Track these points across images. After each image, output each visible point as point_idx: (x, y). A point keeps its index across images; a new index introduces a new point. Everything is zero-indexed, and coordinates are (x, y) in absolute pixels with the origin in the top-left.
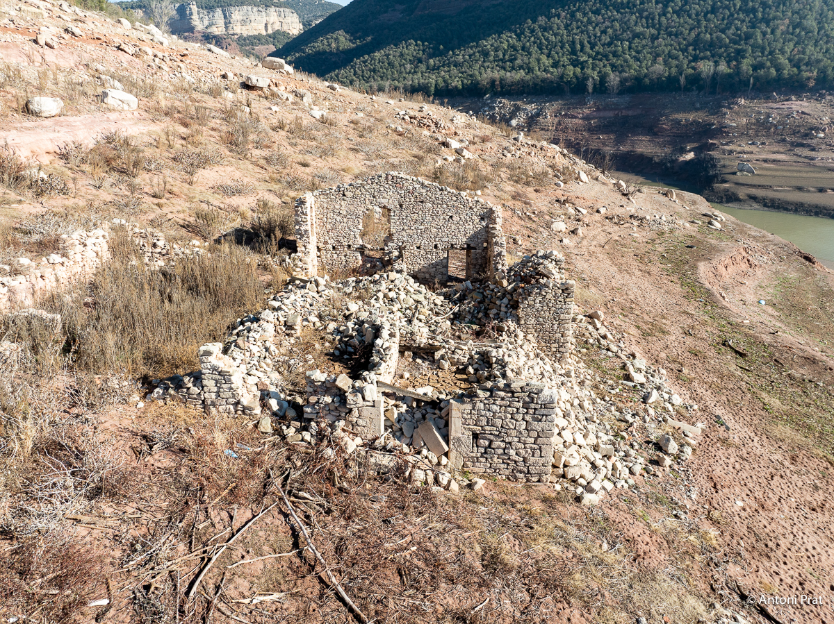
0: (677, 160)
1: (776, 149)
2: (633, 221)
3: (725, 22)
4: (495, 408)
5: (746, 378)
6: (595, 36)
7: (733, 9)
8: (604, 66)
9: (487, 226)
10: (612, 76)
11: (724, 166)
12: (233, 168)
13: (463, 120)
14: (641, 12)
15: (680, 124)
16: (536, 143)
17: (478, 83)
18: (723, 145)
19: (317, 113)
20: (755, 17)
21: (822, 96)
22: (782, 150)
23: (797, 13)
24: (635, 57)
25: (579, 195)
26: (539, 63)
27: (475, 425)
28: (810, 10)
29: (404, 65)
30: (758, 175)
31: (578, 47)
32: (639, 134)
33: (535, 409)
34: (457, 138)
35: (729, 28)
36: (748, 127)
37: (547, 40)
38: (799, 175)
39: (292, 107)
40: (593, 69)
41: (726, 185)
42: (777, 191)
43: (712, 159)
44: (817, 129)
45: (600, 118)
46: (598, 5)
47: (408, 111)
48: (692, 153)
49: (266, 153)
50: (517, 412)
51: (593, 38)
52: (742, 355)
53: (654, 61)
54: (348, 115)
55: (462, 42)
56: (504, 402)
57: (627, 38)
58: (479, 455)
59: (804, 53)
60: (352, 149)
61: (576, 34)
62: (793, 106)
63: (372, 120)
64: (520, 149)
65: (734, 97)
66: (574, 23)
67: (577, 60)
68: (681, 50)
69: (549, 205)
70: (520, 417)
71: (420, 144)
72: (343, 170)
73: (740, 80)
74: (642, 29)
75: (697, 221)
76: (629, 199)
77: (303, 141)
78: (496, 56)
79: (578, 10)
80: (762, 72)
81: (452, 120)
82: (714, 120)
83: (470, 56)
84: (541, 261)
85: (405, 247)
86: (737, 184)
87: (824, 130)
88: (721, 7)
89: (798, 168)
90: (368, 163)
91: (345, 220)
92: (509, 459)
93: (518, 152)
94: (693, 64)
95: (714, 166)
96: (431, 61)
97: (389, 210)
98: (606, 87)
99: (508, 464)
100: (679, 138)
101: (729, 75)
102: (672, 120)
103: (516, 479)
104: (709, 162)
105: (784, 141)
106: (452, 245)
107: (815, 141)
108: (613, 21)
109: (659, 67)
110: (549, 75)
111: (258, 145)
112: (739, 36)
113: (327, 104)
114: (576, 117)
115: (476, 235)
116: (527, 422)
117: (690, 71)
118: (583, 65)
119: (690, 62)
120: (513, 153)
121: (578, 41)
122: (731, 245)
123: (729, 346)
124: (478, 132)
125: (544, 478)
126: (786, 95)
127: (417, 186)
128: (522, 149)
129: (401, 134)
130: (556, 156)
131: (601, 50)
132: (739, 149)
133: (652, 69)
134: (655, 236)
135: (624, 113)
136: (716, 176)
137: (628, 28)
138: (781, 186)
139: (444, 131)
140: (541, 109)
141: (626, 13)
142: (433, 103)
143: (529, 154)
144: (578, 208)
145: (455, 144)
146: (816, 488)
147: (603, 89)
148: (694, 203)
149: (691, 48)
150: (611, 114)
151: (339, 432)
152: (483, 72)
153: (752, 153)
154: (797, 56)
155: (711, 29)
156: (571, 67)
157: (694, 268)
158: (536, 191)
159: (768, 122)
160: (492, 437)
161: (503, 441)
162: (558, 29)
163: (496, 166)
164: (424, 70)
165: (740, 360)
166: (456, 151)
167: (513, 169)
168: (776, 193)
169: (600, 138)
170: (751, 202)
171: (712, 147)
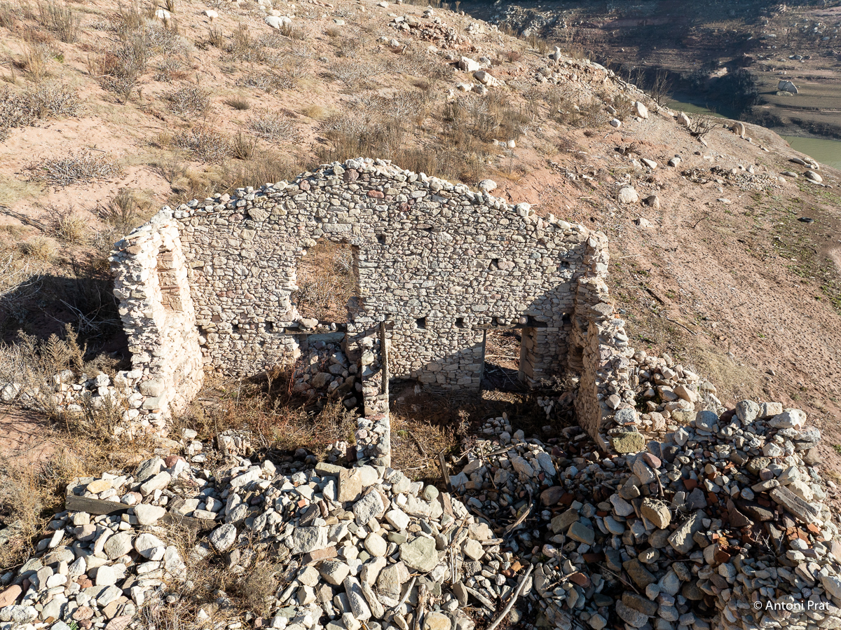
0: (708, 77)
1: (821, 64)
2: (716, 177)
9: (575, 280)
11: (762, 84)
12: (97, 121)
13: (482, 30)
15: (711, 35)
16: (578, 62)
18: (760, 59)
19: (276, 20)
22: (827, 65)
25: (643, 139)
30: (801, 95)
32: (665, 47)
34: (475, 56)
36: (789, 38)
39: (240, 10)
41: (766, 107)
42: (824, 114)
43: (748, 75)
45: (622, 27)
47: (407, 16)
48: (725, 69)
49: (175, 87)
54: (322, 23)
60: (324, 75)
63: (357, 29)
64: (558, 71)
65: (775, 3)
69: (608, 157)
71: (424, 65)
72: (305, 112)
75: (792, 173)
76: (699, 140)
77: (246, 64)
81: (468, 30)
82: (751, 30)
85: (392, 324)
86: (778, 105)
90: (346, 97)
91: (255, 270)
93: (556, 75)
95: (751, 84)
97: (355, 248)
100: (711, 51)
102: (703, 31)
104: (744, 79)
105: (830, 54)
106: (495, 319)
111: (163, 74)
113: (293, 6)
114: (595, 27)
120: (550, 76)
124: (502, 47)
127: (419, 194)
128: (561, 71)
129: (397, 51)
130: (605, 81)
132: (779, 64)
134: (751, 203)
135: (650, 22)
136: (753, 96)
138: (829, 109)
139: (457, 46)
140: (558, 17)
142: (441, 7)
143: (570, 78)
144: (645, 160)
145: (473, 65)
148: (768, 141)
150: (634, 23)
153: (793, 69)
157: (828, 260)
158: (588, 134)
159: (813, 31)
163: (530, 96)
166: (475, 76)
167: (553, 101)
168: (823, 116)
169: (621, 51)
170: (795, 127)
171: (748, 62)
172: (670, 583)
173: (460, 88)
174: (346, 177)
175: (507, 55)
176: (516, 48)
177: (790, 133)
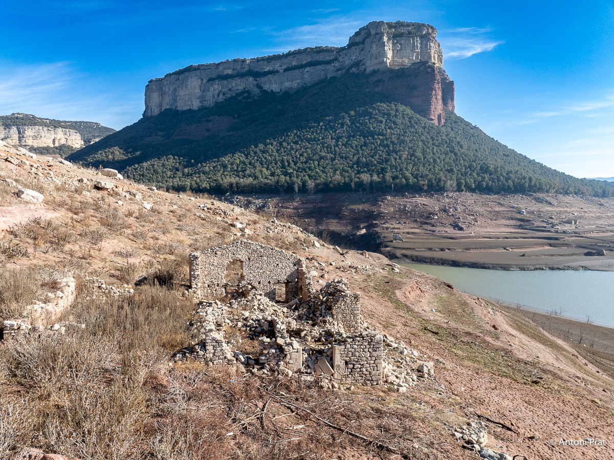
0: (356, 234)
1: (413, 226)
2: (351, 269)
3: (373, 151)
4: (355, 346)
5: (442, 344)
6: (296, 157)
7: (376, 144)
8: (304, 176)
9: (298, 269)
10: (310, 182)
11: (385, 237)
14: (323, 143)
15: (355, 212)
16: (285, 224)
17: (221, 185)
18: (382, 224)
19: (147, 206)
20: (389, 149)
21: (432, 195)
22: (416, 227)
23: (411, 148)
24: (322, 171)
25: (318, 255)
26: (261, 173)
27: (346, 357)
28: (417, 147)
29: (165, 172)
30: (405, 242)
31: (286, 164)
32: (330, 219)
33: (374, 345)
34: (239, 221)
35: (376, 155)
36: (395, 213)
37: (265, 158)
38: (428, 241)
40: (297, 177)
41: (389, 249)
42: (418, 251)
43: (377, 233)
44: (433, 214)
45: (305, 208)
46: (296, 139)
47: (206, 204)
48: (365, 230)
50: (366, 348)
51: (295, 158)
52: (436, 333)
53: (334, 173)
54: (167, 207)
55: (207, 158)
56: (359, 343)
57: (316, 159)
58: (348, 373)
59: (419, 171)
60: (177, 229)
61: (284, 156)
62: (418, 201)
63: (183, 210)
64: (276, 228)
65: (384, 195)
66: (282, 149)
67: (286, 172)
68: (349, 167)
70: (366, 350)
71: (217, 225)
73: (386, 185)
74: (325, 154)
75: (386, 268)
76: (344, 257)
78: (232, 168)
79: (284, 141)
80: (398, 181)
81: (233, 210)
82: (374, 209)
83: (214, 167)
84: (338, 284)
86: (394, 248)
87: (437, 215)
88: (369, 143)
89: (427, 237)
92: (363, 374)
93: (276, 230)
94: (358, 175)
95: (379, 237)
96: (186, 170)
97: (243, 262)
98: (306, 189)
99: (362, 377)
100: (356, 220)
101: (379, 182)
102: (349, 209)
103: (366, 384)
104: (375, 235)
105: (416, 221)
106: (278, 281)
107: (433, 221)
108: (306, 148)
109: (338, 177)
110: (269, 181)
112: (382, 160)
114: (289, 208)
115: (291, 275)
116: (370, 352)
117: (357, 180)
118: (290, 175)
119: (356, 174)
120: (273, 230)
121: (285, 160)
122: (408, 281)
123: (428, 330)
124: (249, 218)
125: (379, 383)
126: (413, 194)
127: (259, 247)
128: (278, 228)
129: (204, 219)
130: (298, 232)
131: (301, 166)
132: (392, 226)
133: (333, 178)
134: (366, 278)
135: (320, 205)
136: (381, 243)
137: (316, 153)
138: (420, 248)
139: (229, 217)
140: (266, 203)
141: (314, 144)
143: (282, 231)
144: (320, 263)
145: (239, 226)
146: (491, 382)
147: (305, 190)
149: (355, 166)
150: (311, 206)
151: (282, 368)
152: (224, 178)
153: (399, 228)
154: (415, 172)
155: (366, 155)
156: (283, 176)
157: (394, 293)
159: (406, 210)
160: (354, 363)
161: (360, 364)
162: (272, 152)
163: (266, 238)
164: (181, 176)
165: (436, 336)
166: (240, 230)
167: (277, 240)
168: (418, 252)
169: (305, 221)
170: (404, 258)
171: (376, 225)
172: (323, 306)
173: (236, 235)
174: (241, 243)
175: (252, 221)
176: (256, 219)
177: (402, 261)
